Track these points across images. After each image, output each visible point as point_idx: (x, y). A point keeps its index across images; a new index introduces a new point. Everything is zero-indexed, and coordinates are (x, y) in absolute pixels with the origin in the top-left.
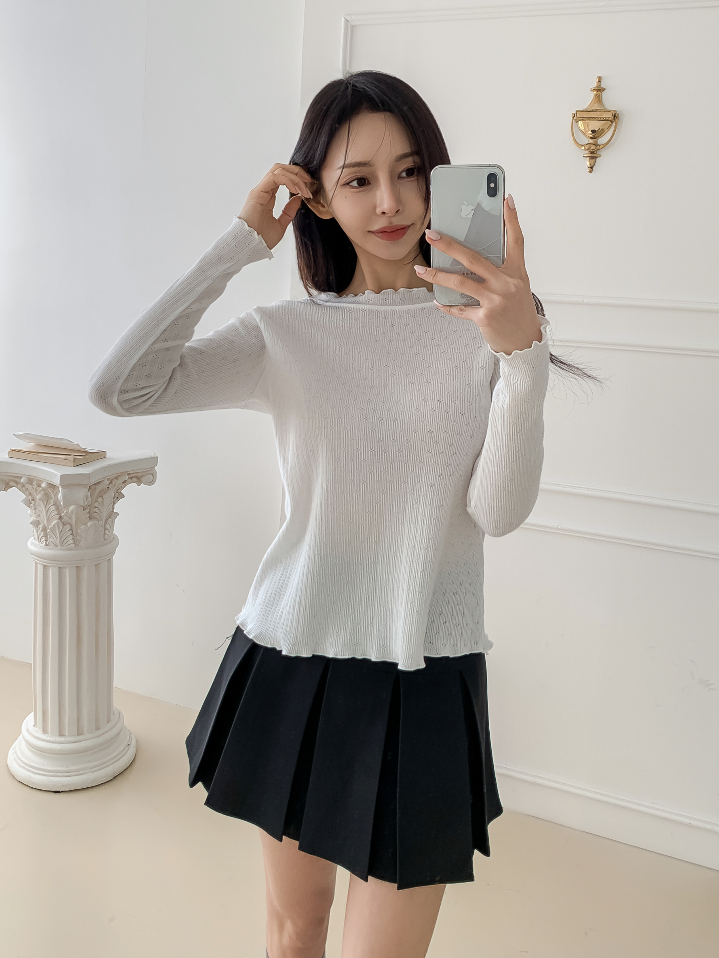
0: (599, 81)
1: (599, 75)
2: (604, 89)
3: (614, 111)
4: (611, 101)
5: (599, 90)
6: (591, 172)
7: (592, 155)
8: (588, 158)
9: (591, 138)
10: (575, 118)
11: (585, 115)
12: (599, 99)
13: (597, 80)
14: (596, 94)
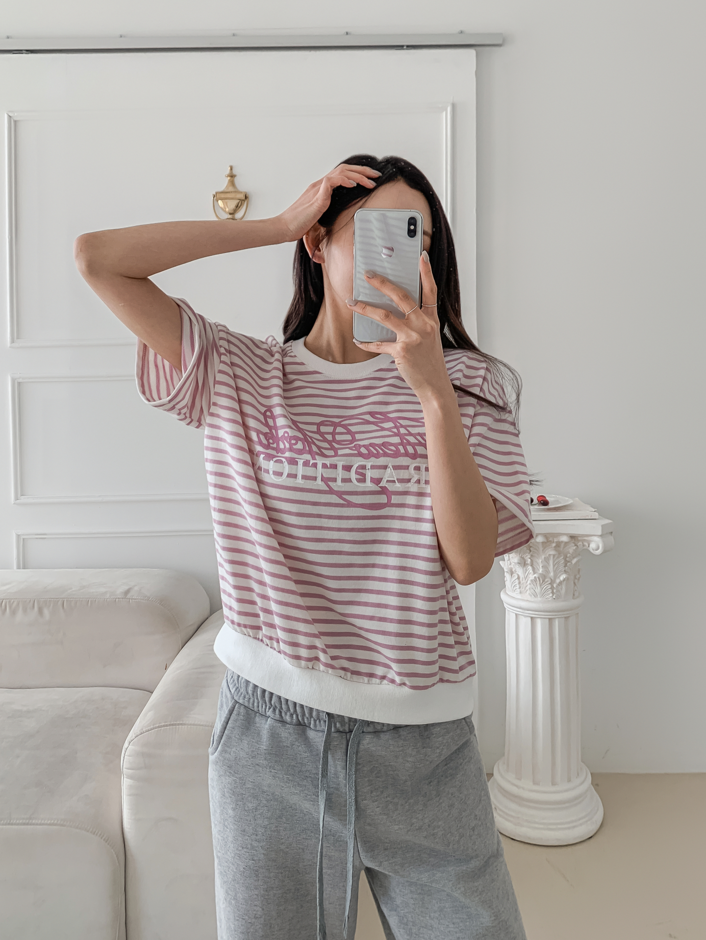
0: (231, 169)
1: (231, 164)
2: (236, 176)
3: (245, 192)
4: (243, 184)
5: (232, 176)
9: (230, 214)
10: (215, 198)
11: (223, 196)
12: (232, 183)
13: (229, 168)
14: (230, 179)
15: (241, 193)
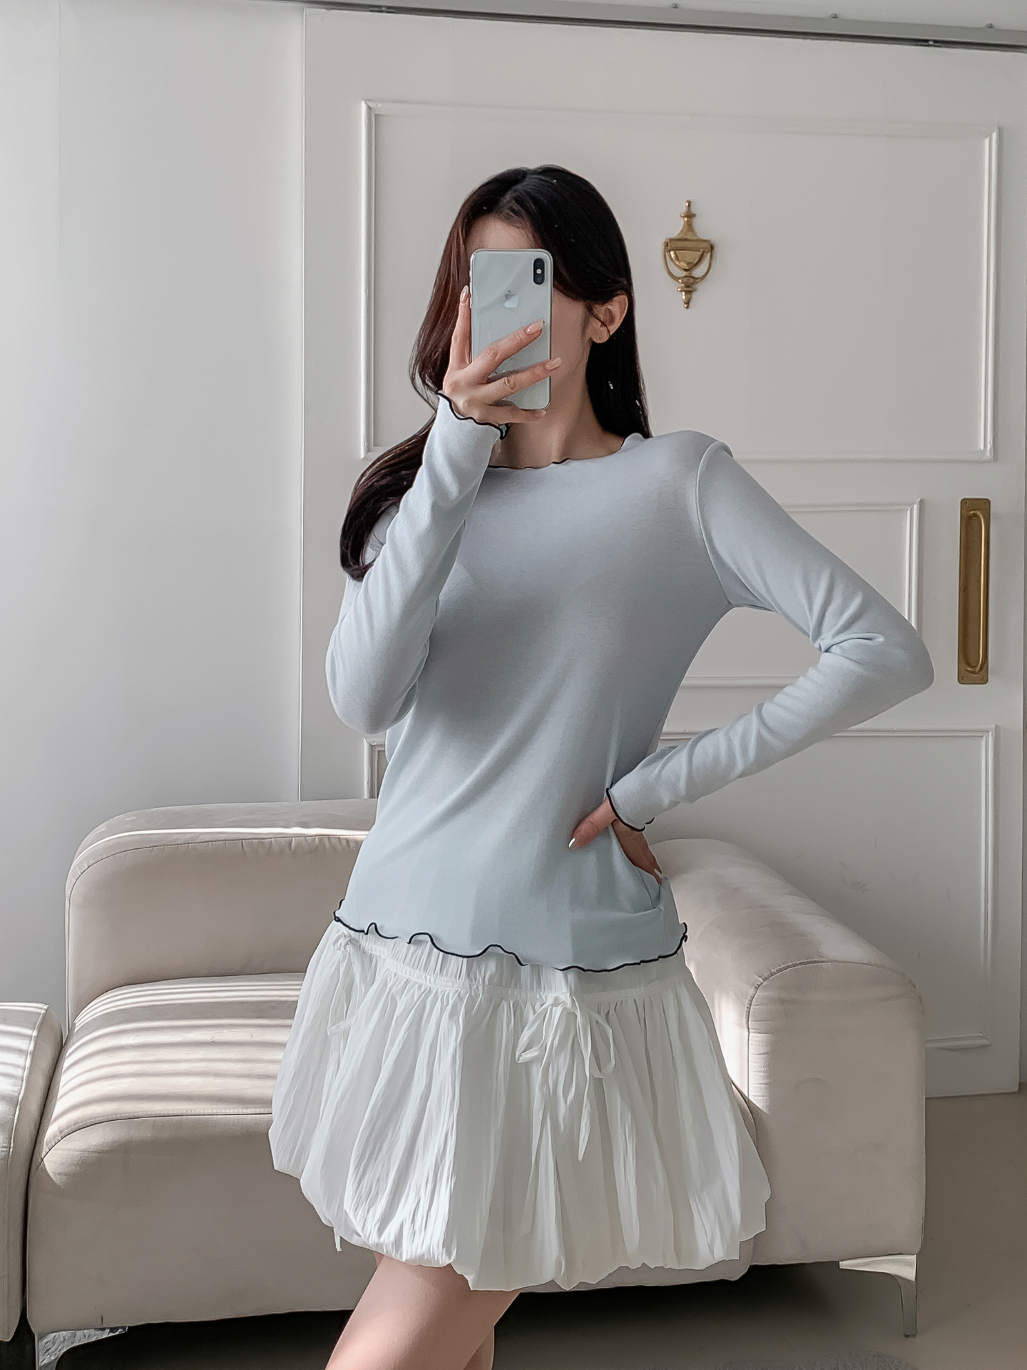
0: (689, 206)
1: (689, 199)
2: (694, 215)
3: (708, 240)
4: (704, 229)
5: (690, 216)
6: (687, 307)
7: (688, 289)
8: (683, 293)
9: (686, 270)
10: (667, 248)
11: (677, 244)
12: (689, 227)
13: (687, 204)
14: (688, 221)
15: (705, 241)
